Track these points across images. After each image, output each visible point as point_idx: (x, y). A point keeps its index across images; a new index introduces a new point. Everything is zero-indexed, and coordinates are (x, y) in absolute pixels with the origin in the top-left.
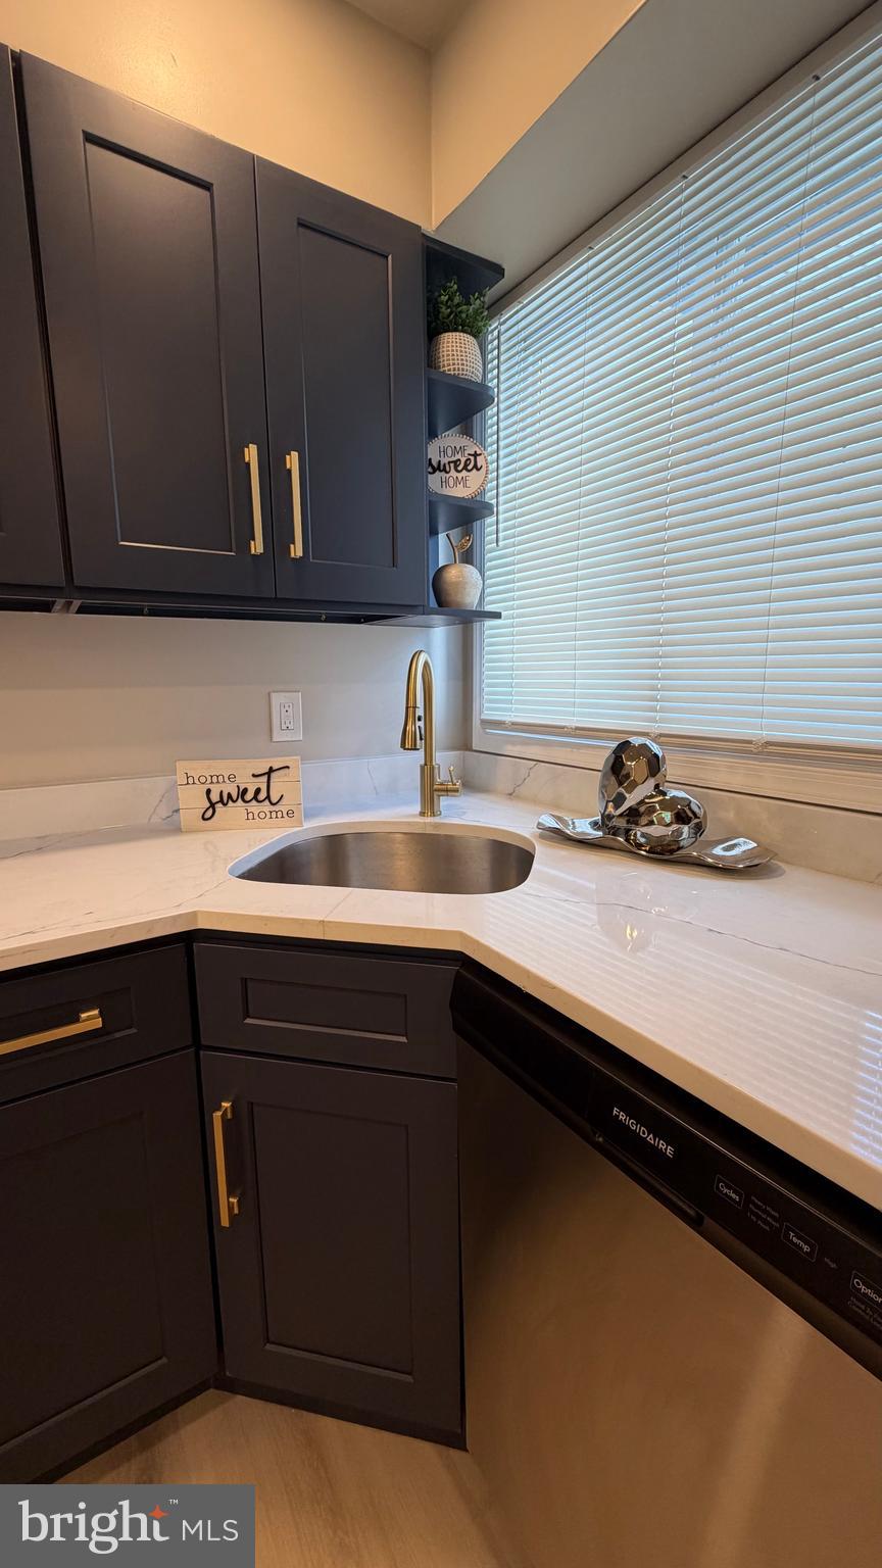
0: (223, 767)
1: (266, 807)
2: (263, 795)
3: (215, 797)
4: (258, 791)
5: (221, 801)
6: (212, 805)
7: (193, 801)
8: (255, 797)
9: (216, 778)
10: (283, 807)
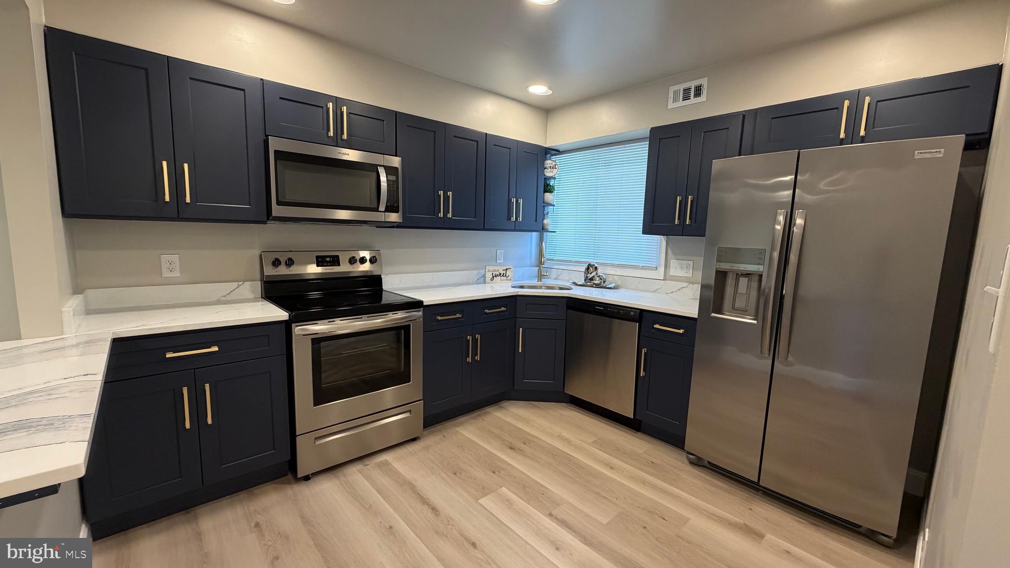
0: (496, 268)
1: (505, 278)
2: (505, 275)
3: (494, 275)
4: (504, 274)
5: (495, 276)
6: (493, 277)
7: (489, 276)
8: (503, 276)
9: (495, 271)
10: (509, 278)
